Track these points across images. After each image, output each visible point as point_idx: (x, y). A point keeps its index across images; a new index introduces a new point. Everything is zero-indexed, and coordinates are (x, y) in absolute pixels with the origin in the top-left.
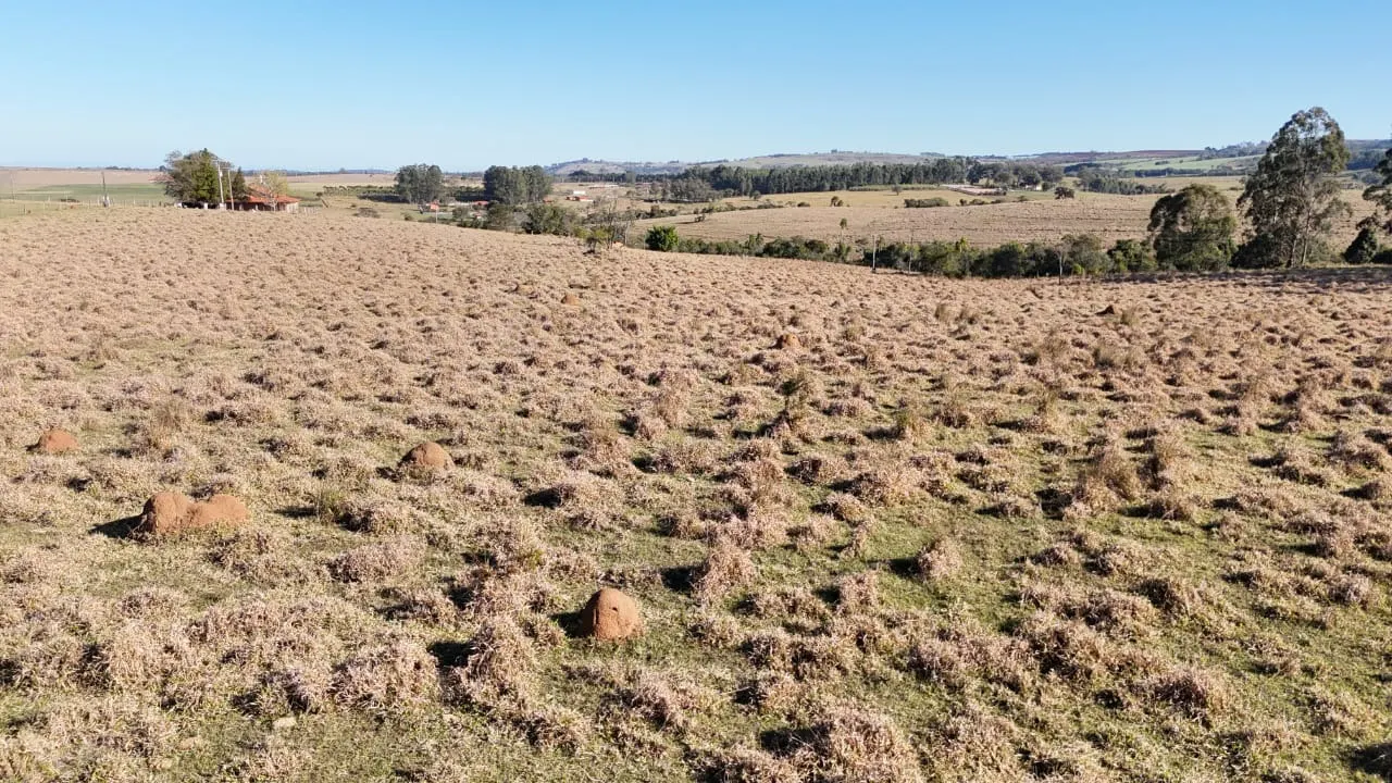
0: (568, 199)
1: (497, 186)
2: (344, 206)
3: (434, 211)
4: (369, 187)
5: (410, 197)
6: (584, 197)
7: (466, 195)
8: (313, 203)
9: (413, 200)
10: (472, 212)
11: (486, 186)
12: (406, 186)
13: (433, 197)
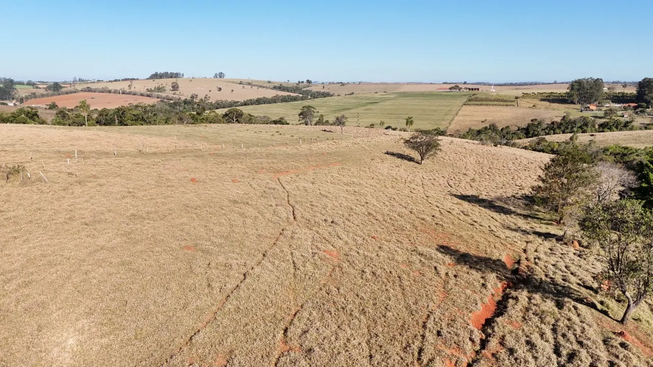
1: (647, 92)
2: (528, 105)
3: (592, 110)
4: (552, 93)
5: (576, 100)
7: (620, 99)
8: (509, 104)
9: (579, 102)
10: (621, 112)
11: (638, 92)
12: (575, 93)
13: (593, 100)
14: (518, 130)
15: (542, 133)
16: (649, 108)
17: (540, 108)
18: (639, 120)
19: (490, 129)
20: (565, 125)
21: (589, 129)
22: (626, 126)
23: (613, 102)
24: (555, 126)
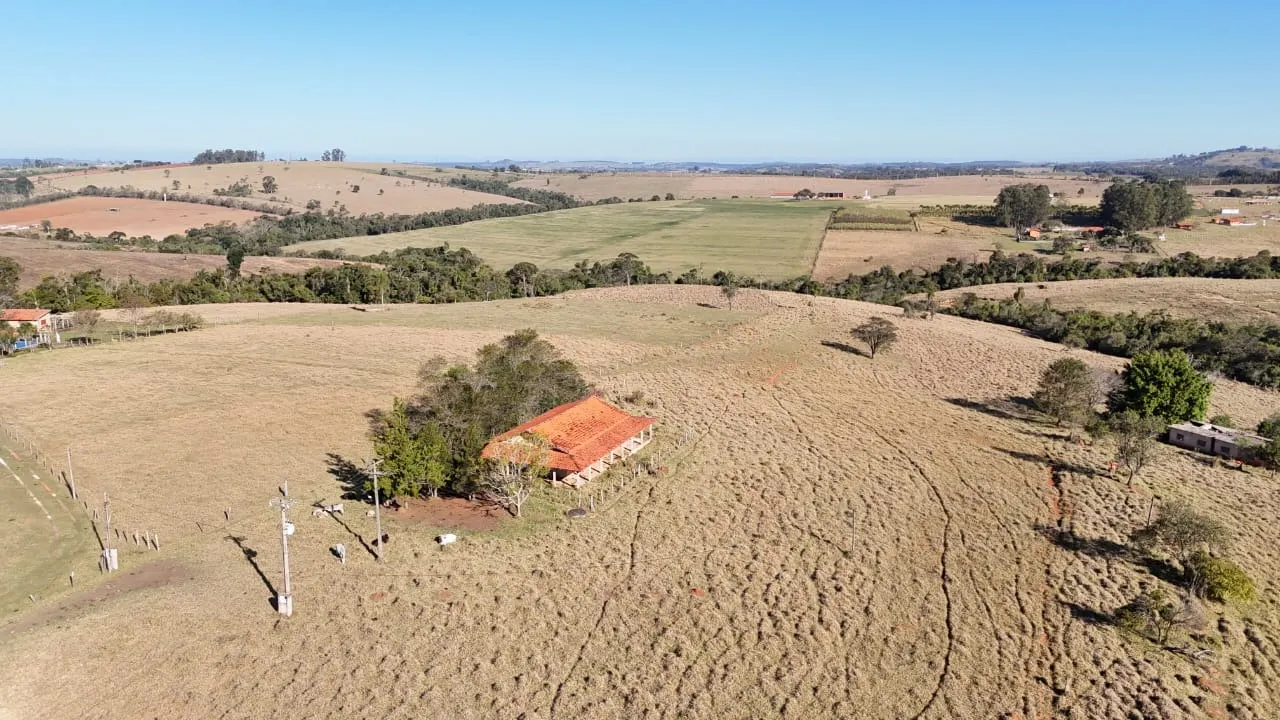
0: (1213, 221)
1: (1117, 208)
2: (934, 229)
3: (1035, 239)
4: (968, 206)
5: (1008, 222)
6: (1236, 218)
7: (1076, 217)
8: (903, 226)
9: (1012, 224)
10: (1079, 242)
11: (1102, 206)
12: (1006, 209)
13: (1034, 221)
14: (926, 276)
15: (965, 281)
16: (1121, 235)
17: (952, 235)
18: (1109, 257)
19: (881, 274)
20: (998, 269)
21: (1035, 276)
22: (1089, 270)
23: (1065, 223)
24: (985, 271)
